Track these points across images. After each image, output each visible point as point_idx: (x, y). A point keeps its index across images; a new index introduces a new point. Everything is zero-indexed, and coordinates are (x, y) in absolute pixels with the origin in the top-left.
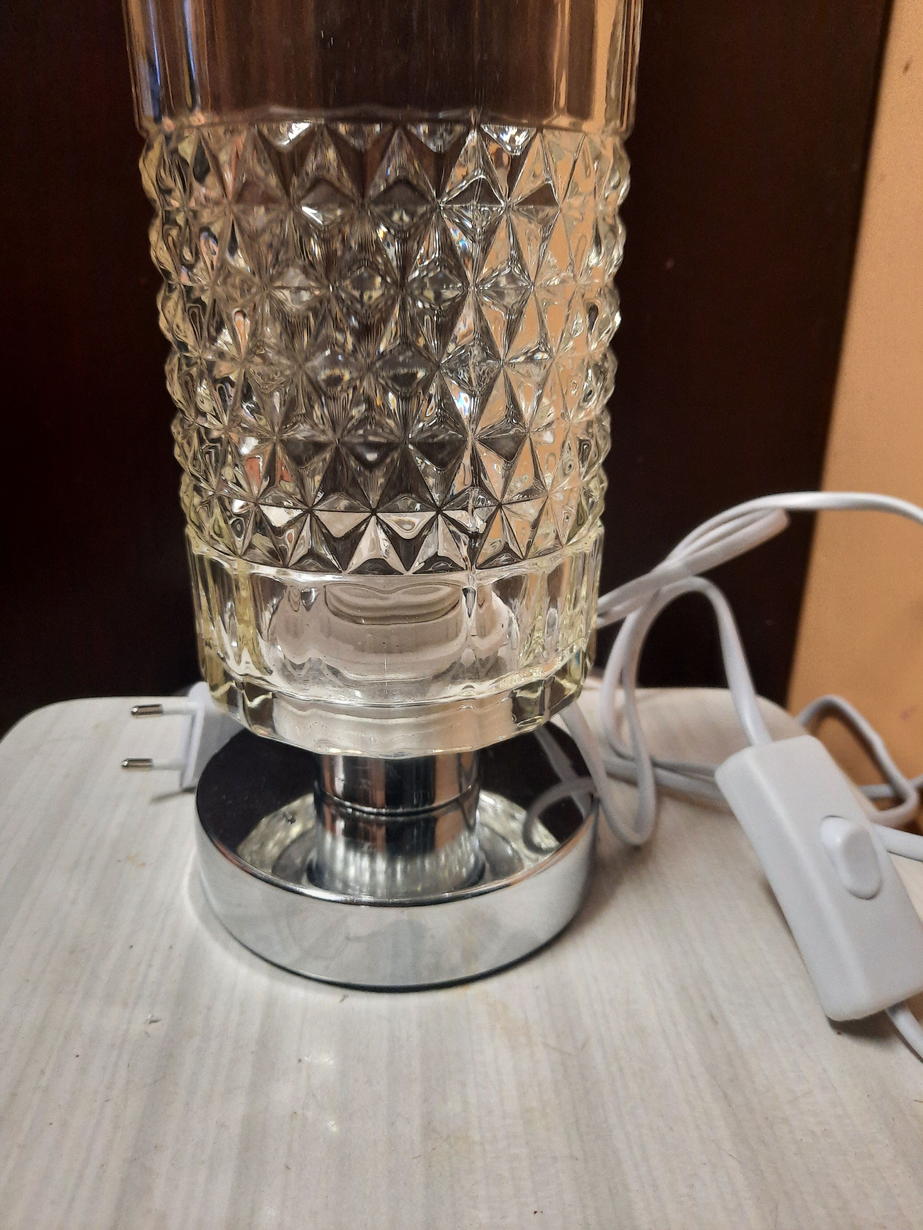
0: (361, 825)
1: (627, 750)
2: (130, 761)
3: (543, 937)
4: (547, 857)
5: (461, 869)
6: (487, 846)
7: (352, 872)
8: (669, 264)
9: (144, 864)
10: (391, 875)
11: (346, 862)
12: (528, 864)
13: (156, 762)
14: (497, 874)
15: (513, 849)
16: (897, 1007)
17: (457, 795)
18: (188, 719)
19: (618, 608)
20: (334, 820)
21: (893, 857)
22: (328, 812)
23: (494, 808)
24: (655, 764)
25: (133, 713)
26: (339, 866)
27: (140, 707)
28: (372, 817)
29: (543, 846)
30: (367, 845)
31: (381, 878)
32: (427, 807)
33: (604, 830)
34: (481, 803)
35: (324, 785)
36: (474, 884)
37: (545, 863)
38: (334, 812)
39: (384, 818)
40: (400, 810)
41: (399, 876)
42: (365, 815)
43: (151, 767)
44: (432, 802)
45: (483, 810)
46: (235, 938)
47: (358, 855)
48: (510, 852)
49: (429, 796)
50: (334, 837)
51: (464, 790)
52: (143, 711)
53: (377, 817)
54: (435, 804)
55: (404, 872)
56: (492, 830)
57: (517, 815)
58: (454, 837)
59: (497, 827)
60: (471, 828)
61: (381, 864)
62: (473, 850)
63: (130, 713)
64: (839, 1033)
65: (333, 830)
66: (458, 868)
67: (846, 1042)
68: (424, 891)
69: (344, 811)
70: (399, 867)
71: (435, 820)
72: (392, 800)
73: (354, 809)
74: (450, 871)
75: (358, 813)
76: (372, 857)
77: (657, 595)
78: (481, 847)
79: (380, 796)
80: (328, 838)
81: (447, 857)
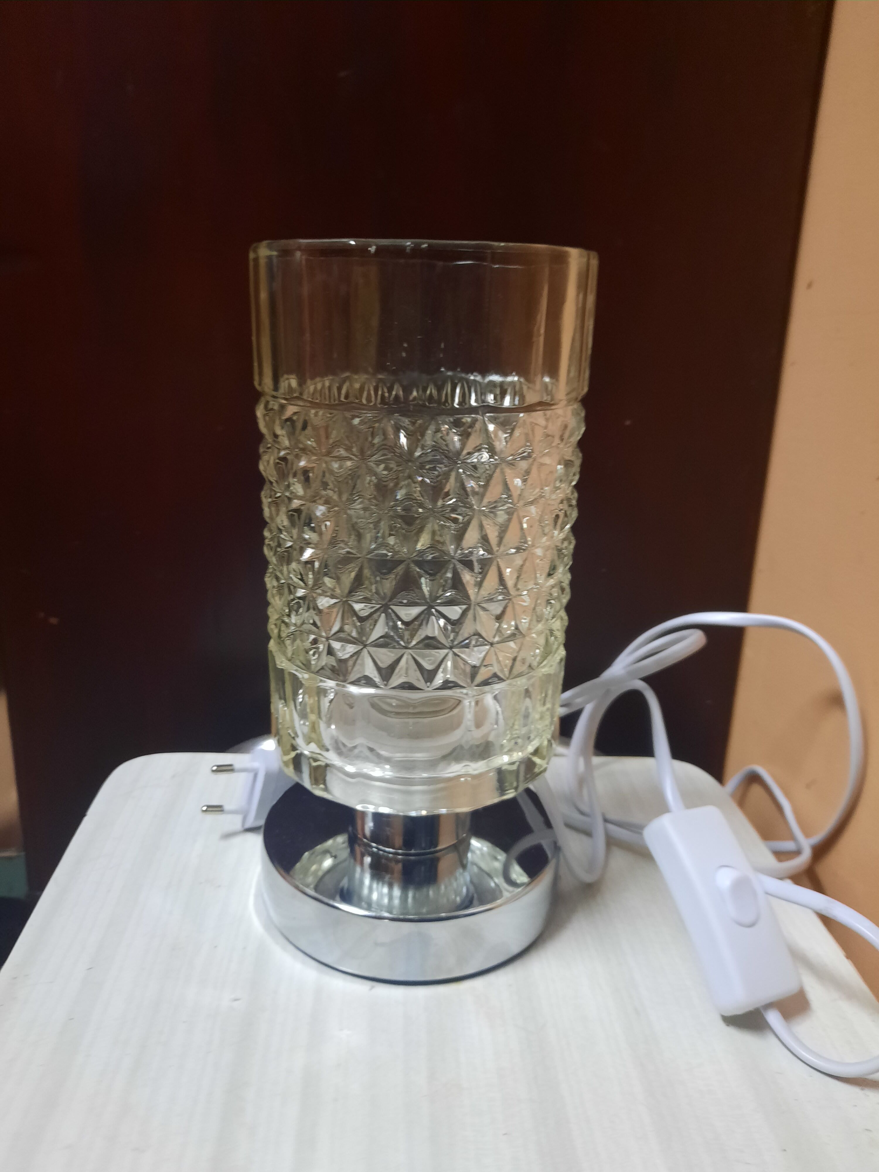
0: (383, 861)
1: (585, 808)
2: (208, 806)
3: (516, 949)
4: (520, 889)
5: (456, 897)
6: (476, 881)
7: (375, 896)
8: (628, 423)
9: (219, 886)
10: (404, 899)
11: (371, 889)
12: (506, 894)
13: (227, 807)
14: (482, 902)
15: (495, 883)
16: (770, 1006)
17: (455, 842)
18: (251, 776)
19: (579, 700)
20: (363, 855)
21: (770, 898)
22: (358, 849)
23: (481, 850)
24: (606, 820)
25: (213, 771)
26: (365, 891)
27: (218, 766)
28: (391, 855)
29: (518, 881)
30: (387, 877)
31: (396, 902)
32: (432, 850)
33: (563, 871)
34: (472, 847)
35: (357, 830)
36: (467, 907)
37: (519, 893)
38: (363, 850)
39: (400, 857)
40: (413, 851)
41: (410, 900)
42: (386, 854)
43: (222, 811)
44: (436, 846)
45: (473, 852)
46: (291, 943)
47: (380, 884)
48: (493, 885)
49: (434, 841)
50: (363, 870)
51: (460, 838)
52: (221, 769)
53: (396, 856)
54: (439, 848)
55: (414, 897)
56: (480, 868)
57: (499, 857)
58: (451, 873)
59: (483, 865)
60: (464, 867)
61: (397, 892)
62: (466, 884)
63: (210, 771)
64: (728, 1025)
65: (362, 864)
66: (453, 897)
67: (733, 1032)
68: (428, 913)
69: (370, 850)
70: (410, 894)
71: (438, 860)
72: (408, 843)
73: (379, 849)
74: (448, 900)
75: (381, 852)
76: (391, 886)
77: (608, 692)
78: (472, 882)
79: (398, 840)
80: (358, 869)
81: (446, 888)
